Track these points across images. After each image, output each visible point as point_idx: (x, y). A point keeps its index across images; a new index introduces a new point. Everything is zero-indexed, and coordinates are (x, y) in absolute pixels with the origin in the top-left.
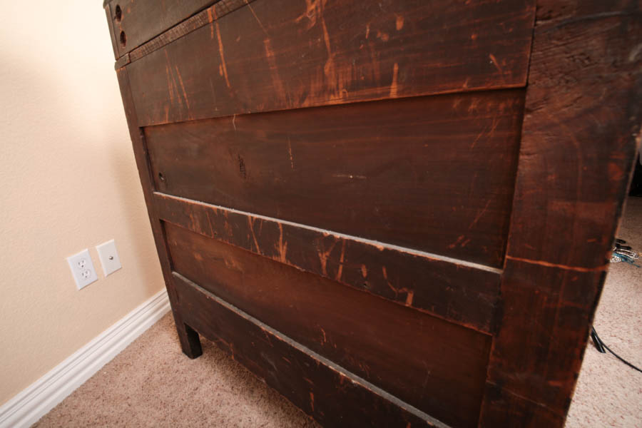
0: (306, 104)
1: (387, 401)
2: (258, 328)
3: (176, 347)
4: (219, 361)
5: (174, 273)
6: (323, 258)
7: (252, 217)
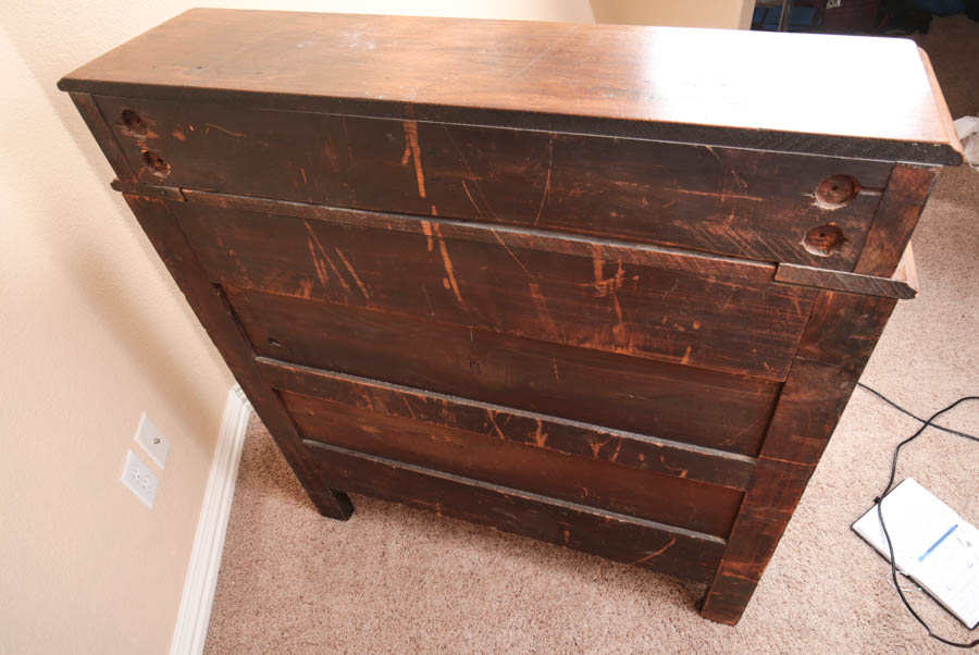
0: (587, 345)
1: (655, 530)
2: (495, 493)
3: (309, 515)
4: (387, 511)
5: (305, 441)
6: (596, 448)
7: (494, 412)
